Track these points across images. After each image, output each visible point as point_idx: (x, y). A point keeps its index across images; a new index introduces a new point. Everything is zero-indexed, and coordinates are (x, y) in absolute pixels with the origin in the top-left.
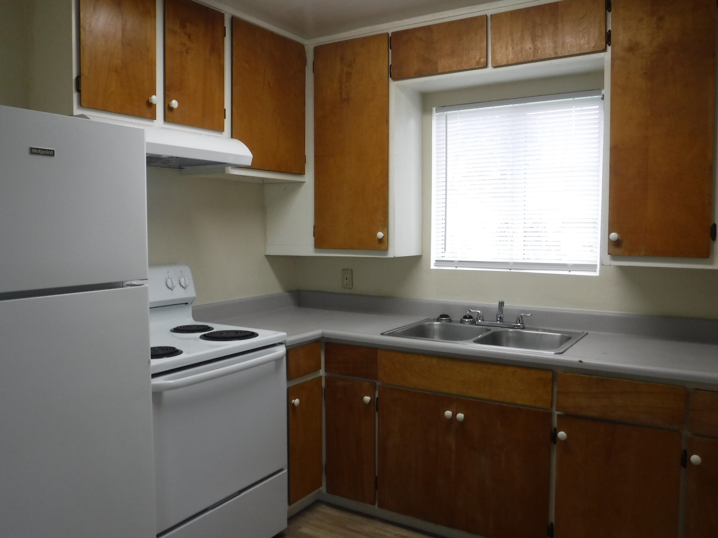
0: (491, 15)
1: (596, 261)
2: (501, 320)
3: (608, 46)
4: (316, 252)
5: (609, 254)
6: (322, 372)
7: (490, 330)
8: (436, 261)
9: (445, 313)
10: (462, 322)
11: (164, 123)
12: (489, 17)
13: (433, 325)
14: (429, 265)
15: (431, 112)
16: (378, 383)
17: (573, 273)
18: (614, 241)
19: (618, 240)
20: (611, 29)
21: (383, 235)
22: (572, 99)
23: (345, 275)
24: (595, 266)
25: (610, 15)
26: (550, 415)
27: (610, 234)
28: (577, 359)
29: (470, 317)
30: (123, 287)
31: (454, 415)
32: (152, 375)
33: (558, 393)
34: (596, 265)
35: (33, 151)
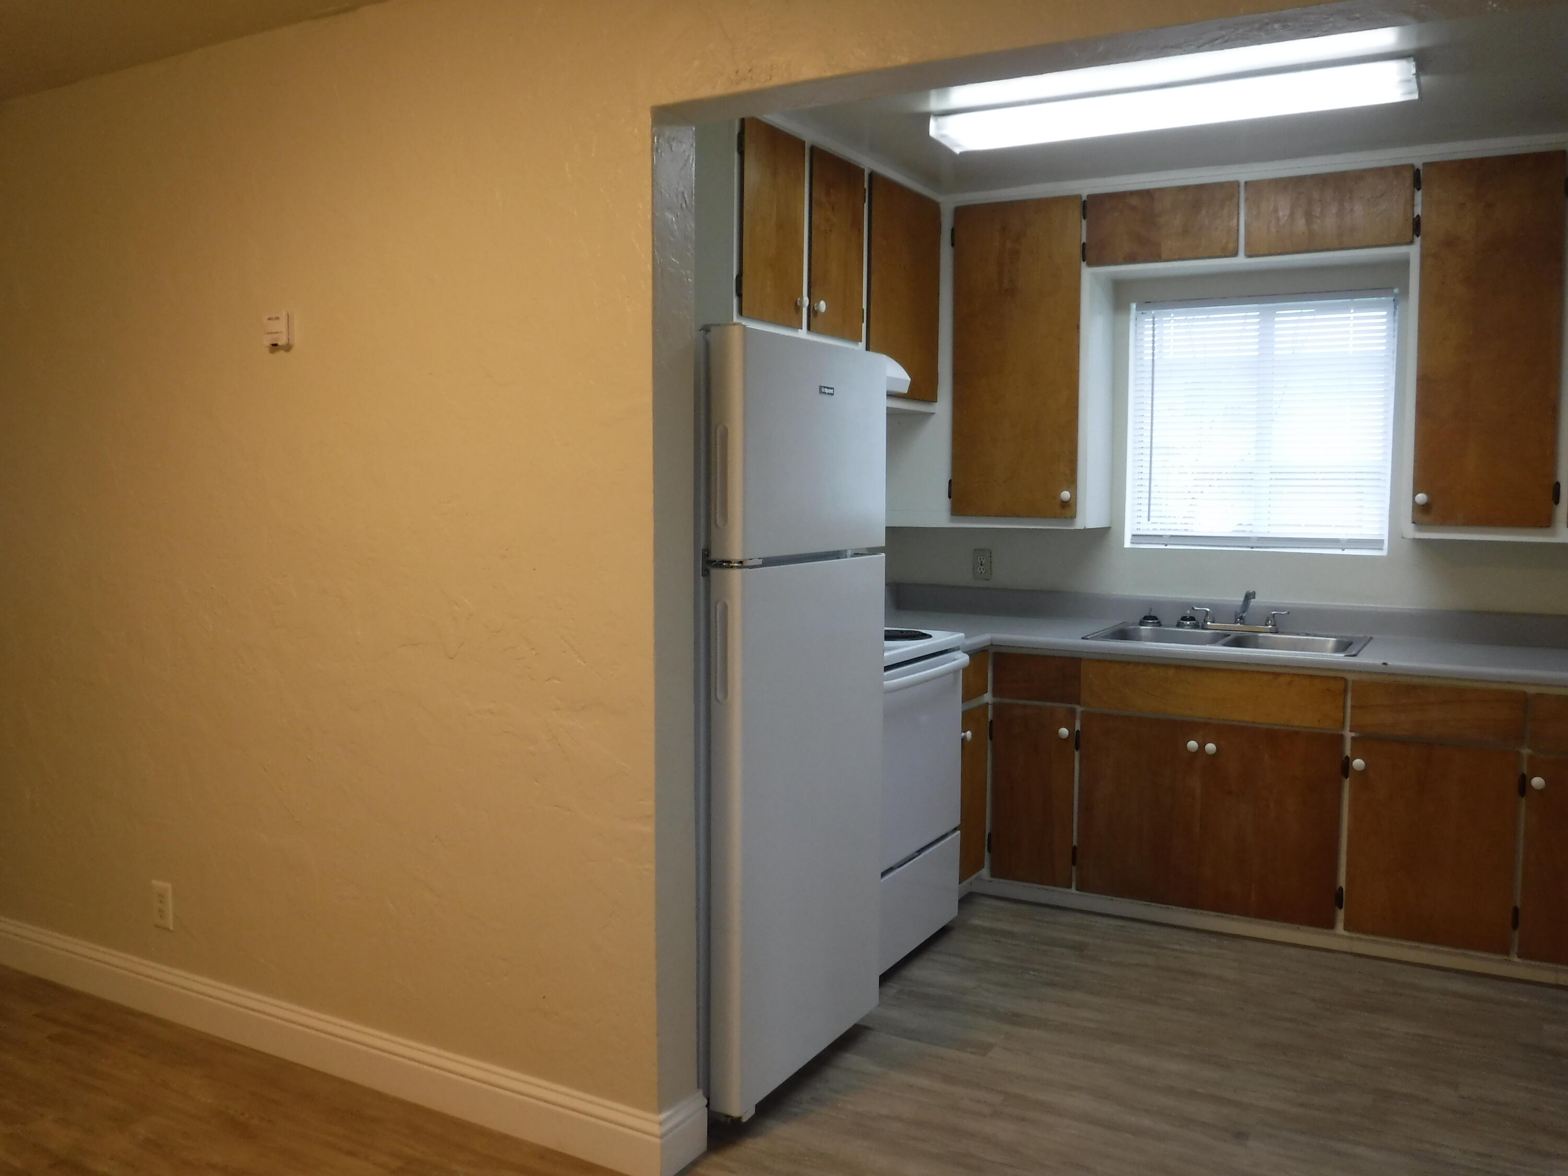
0: (1246, 183)
1: (1383, 535)
2: (1242, 621)
3: (1415, 237)
4: (952, 521)
5: (1414, 522)
6: (988, 698)
7: (1229, 635)
8: (1133, 535)
9: (1153, 614)
10: (1179, 625)
11: (807, 333)
12: (1242, 184)
13: (1140, 630)
14: (1122, 542)
15: (1128, 309)
16: (1079, 709)
17: (1347, 552)
18: (1422, 505)
19: (1426, 503)
20: (1420, 214)
21: (1070, 496)
22: (1349, 300)
23: (979, 558)
24: (1381, 542)
25: (1419, 195)
26: (1341, 738)
27: (1415, 496)
28: (1379, 662)
29: (1192, 619)
30: (846, 558)
31: (1202, 746)
32: (885, 667)
33: (1352, 707)
34: (1383, 540)
35: (823, 390)
